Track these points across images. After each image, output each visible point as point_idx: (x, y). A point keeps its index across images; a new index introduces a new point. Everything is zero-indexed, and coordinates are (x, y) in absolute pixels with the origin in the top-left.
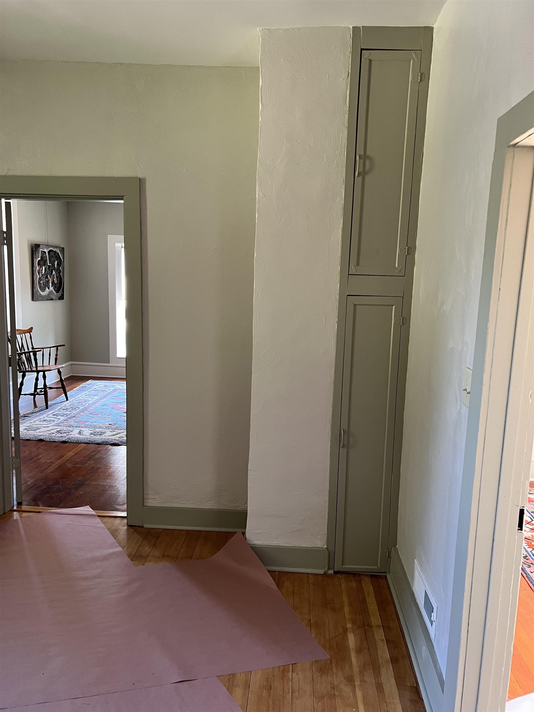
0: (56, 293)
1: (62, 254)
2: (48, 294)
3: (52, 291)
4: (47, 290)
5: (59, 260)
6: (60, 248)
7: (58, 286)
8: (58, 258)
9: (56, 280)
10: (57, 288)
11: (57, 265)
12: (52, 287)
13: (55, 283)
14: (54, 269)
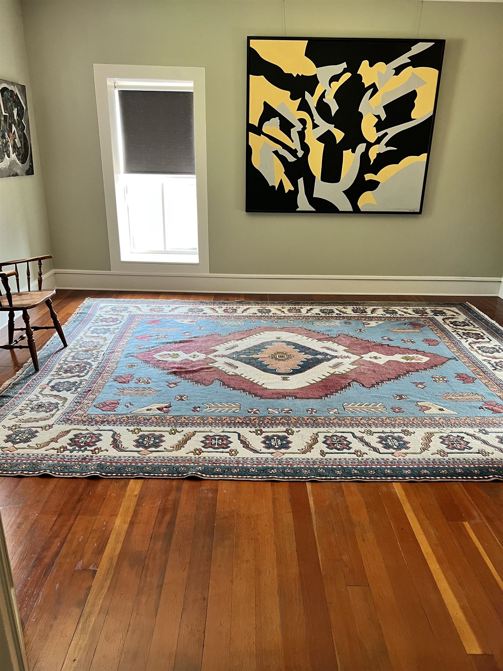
0: (22, 163)
1: (23, 97)
2: (9, 166)
3: (15, 161)
4: (7, 160)
5: (19, 107)
6: (19, 86)
7: (22, 151)
8: (18, 103)
9: (18, 141)
10: (22, 156)
11: (18, 115)
12: (15, 154)
13: (17, 147)
14: (13, 123)
